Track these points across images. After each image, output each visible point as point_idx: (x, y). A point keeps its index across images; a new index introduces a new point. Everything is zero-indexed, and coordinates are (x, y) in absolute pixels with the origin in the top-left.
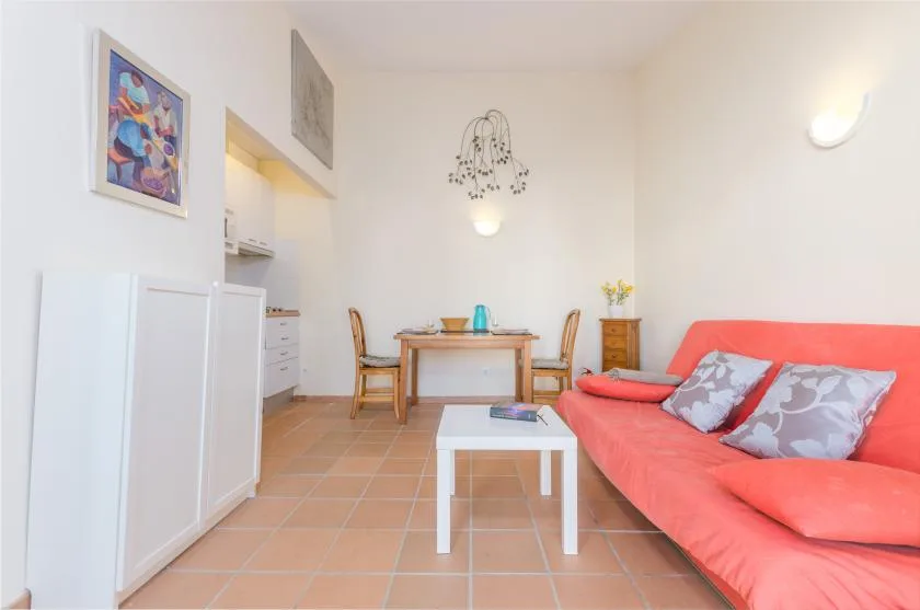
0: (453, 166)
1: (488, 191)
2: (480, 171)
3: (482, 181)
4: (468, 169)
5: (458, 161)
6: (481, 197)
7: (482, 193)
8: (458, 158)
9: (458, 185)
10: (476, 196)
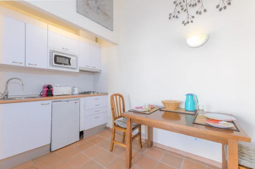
0: (171, 9)
1: (198, 16)
2: (190, 6)
3: (192, 11)
4: (182, 6)
5: (175, 5)
6: (192, 22)
7: (192, 19)
8: (174, 3)
9: (175, 19)
10: (188, 22)
